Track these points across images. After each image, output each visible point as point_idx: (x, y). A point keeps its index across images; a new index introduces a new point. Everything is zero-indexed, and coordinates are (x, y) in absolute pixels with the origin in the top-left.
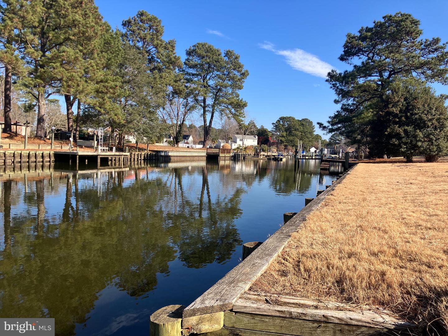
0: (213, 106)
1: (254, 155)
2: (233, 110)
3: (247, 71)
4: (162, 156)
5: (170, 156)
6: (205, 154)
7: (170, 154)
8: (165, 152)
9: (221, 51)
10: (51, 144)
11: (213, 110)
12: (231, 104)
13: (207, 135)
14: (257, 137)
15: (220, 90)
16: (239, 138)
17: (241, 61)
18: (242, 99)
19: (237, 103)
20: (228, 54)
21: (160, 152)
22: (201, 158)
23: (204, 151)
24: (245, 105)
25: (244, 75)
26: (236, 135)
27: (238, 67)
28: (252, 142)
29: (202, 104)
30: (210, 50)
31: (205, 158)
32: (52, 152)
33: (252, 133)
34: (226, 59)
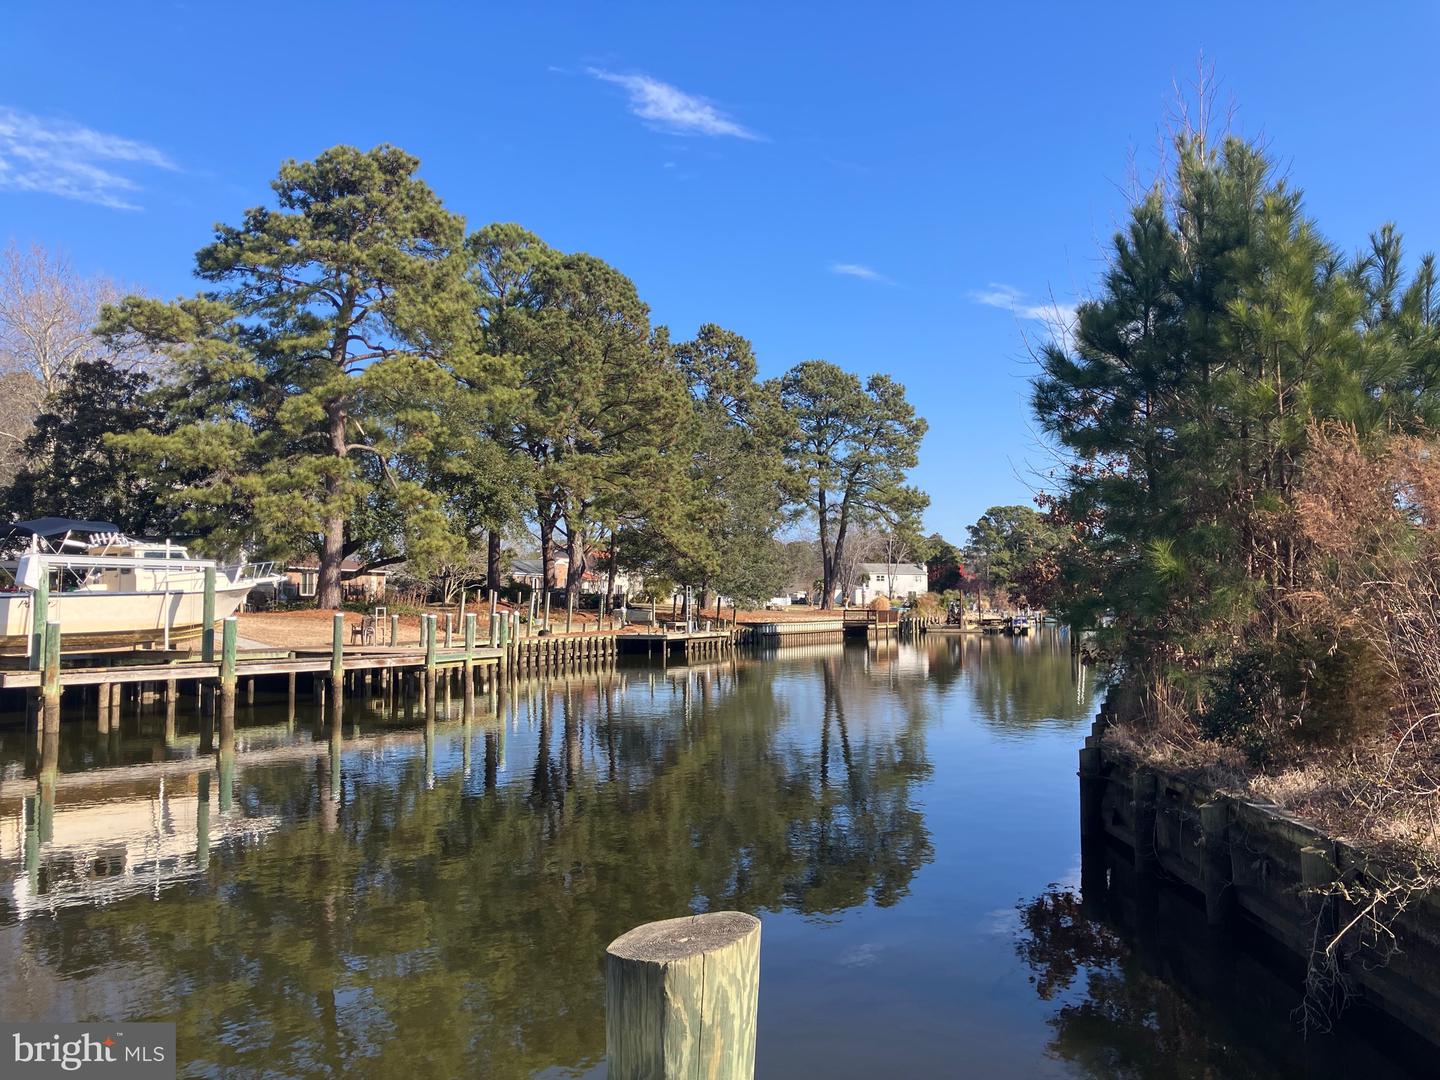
0: (845, 507)
1: (948, 621)
2: (894, 516)
3: (923, 421)
4: (765, 634)
5: (780, 634)
6: (839, 626)
7: (780, 629)
8: (772, 624)
9: (859, 379)
10: (598, 621)
11: (843, 517)
12: (889, 503)
13: (832, 579)
14: (925, 568)
15: (858, 467)
16: (874, 570)
17: (909, 398)
18: (916, 488)
19: (905, 498)
20: (874, 384)
21: (761, 625)
22: (833, 637)
23: (837, 618)
24: (925, 503)
25: (916, 430)
26: (866, 565)
27: (902, 413)
28: (913, 582)
29: (818, 504)
30: (835, 380)
31: (841, 636)
32: (615, 637)
33: (914, 558)
34: (872, 395)
